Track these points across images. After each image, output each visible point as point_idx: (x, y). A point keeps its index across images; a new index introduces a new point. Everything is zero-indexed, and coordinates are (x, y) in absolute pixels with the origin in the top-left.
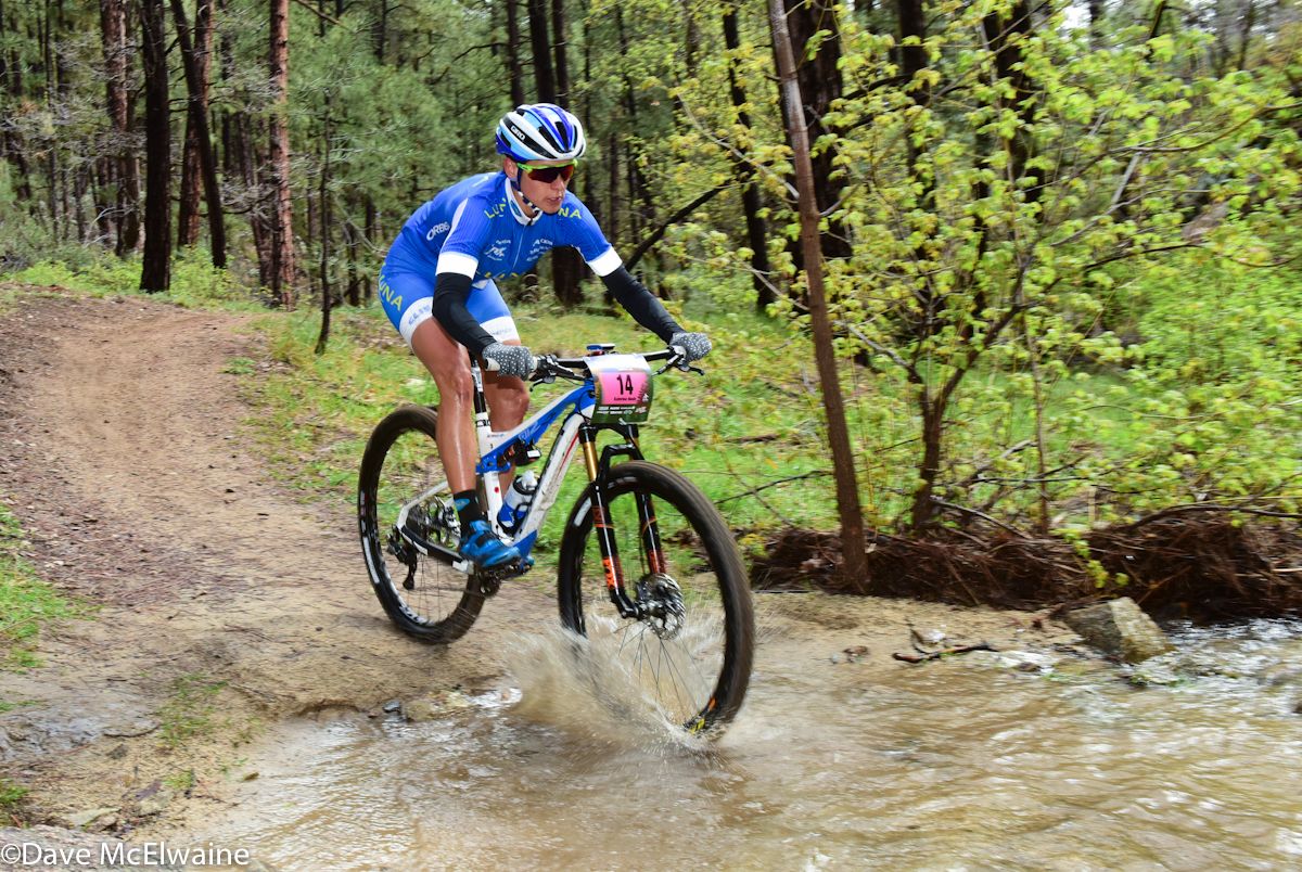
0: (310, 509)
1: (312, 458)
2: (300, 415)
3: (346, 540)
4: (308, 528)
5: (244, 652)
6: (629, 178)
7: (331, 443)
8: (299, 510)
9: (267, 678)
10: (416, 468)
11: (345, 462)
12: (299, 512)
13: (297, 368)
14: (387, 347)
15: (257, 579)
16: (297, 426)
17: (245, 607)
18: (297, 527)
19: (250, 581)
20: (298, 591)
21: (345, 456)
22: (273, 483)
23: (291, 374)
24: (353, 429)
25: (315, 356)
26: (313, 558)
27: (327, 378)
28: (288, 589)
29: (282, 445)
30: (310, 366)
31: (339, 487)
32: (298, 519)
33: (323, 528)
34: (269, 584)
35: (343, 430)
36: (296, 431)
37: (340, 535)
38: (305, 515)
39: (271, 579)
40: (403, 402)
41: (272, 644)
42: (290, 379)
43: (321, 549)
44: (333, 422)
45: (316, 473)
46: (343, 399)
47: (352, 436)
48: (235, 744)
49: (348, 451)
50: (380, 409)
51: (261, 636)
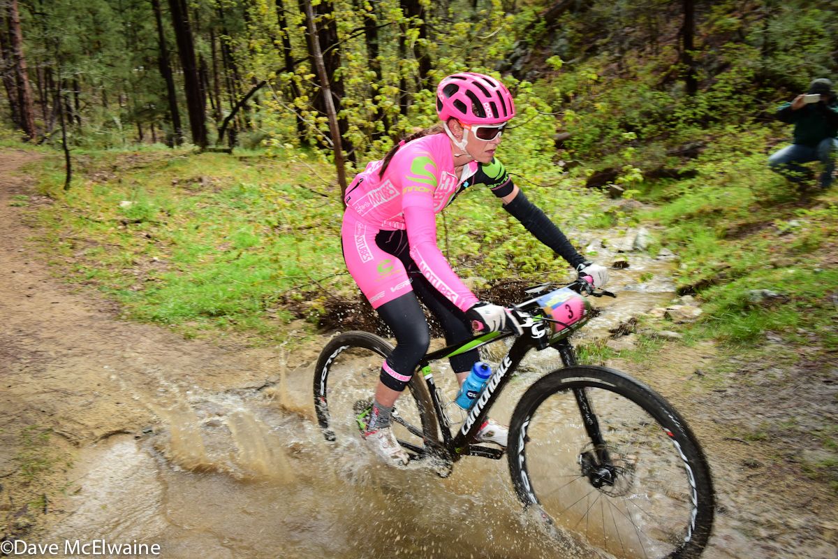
0: (79, 298)
1: (74, 261)
2: (61, 231)
3: (102, 319)
4: (80, 311)
5: (58, 406)
6: (222, 51)
7: (83, 249)
8: (72, 299)
9: (75, 422)
10: (134, 263)
11: (93, 262)
12: (73, 300)
13: (55, 200)
14: (105, 179)
15: (56, 352)
16: (61, 240)
17: (54, 374)
18: (73, 311)
19: (52, 354)
20: (82, 359)
21: (93, 258)
22: (53, 280)
23: (51, 204)
24: (94, 239)
25: (65, 191)
26: (87, 334)
27: (73, 205)
28: (76, 359)
29: (55, 253)
30: (62, 198)
31: (92, 280)
32: (73, 306)
33: (89, 311)
34: (65, 355)
35: (88, 239)
36: (61, 243)
37: (99, 315)
38: (77, 303)
39: (65, 352)
40: (120, 218)
41: (74, 398)
42: (52, 207)
43: (90, 327)
44: (82, 235)
45: (77, 271)
46: (85, 219)
47: (94, 243)
48: (65, 471)
49: (94, 254)
50: (108, 224)
51: (66, 394)
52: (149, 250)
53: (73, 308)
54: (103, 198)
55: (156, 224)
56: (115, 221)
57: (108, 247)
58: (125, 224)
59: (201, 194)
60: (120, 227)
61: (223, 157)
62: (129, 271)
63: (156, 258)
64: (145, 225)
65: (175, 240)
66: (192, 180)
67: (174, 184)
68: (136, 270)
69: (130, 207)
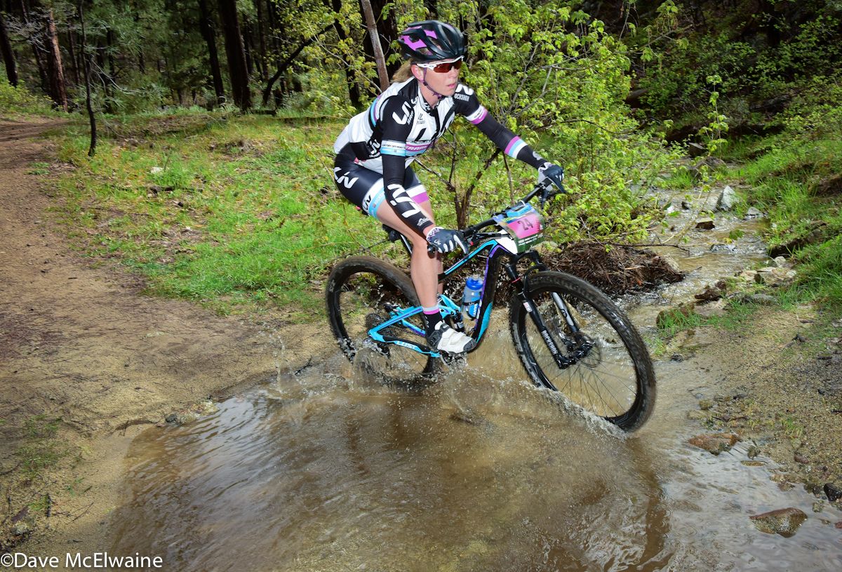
0: (100, 273)
1: (96, 232)
2: (83, 200)
3: (125, 295)
4: (100, 287)
5: (70, 392)
7: (107, 219)
8: (92, 274)
9: (88, 410)
10: (164, 234)
11: (118, 233)
12: (93, 275)
13: (78, 166)
14: (135, 145)
15: (71, 332)
16: (83, 210)
17: (66, 357)
18: (93, 287)
19: (66, 334)
20: (100, 340)
21: (118, 229)
22: (72, 254)
23: (73, 171)
24: (120, 208)
25: (88, 157)
26: (107, 311)
27: (98, 172)
28: (93, 339)
29: (75, 224)
30: (87, 164)
31: (117, 253)
32: (93, 281)
33: (110, 287)
34: (80, 336)
35: (114, 209)
36: (83, 213)
37: (122, 291)
38: (97, 278)
39: (81, 332)
40: (149, 185)
41: (88, 384)
42: (74, 175)
43: (111, 303)
44: (106, 205)
45: (100, 243)
46: (111, 187)
47: (120, 213)
48: (74, 467)
49: (119, 225)
50: (136, 192)
51: (79, 378)
52: (181, 219)
53: (93, 284)
54: (131, 164)
55: (190, 191)
56: (143, 188)
57: (134, 217)
58: (155, 191)
59: (242, 159)
60: (150, 195)
61: (267, 119)
62: (158, 243)
63: (188, 228)
64: (177, 192)
65: (211, 208)
66: (232, 144)
67: (211, 149)
68: (166, 241)
69: (161, 174)
